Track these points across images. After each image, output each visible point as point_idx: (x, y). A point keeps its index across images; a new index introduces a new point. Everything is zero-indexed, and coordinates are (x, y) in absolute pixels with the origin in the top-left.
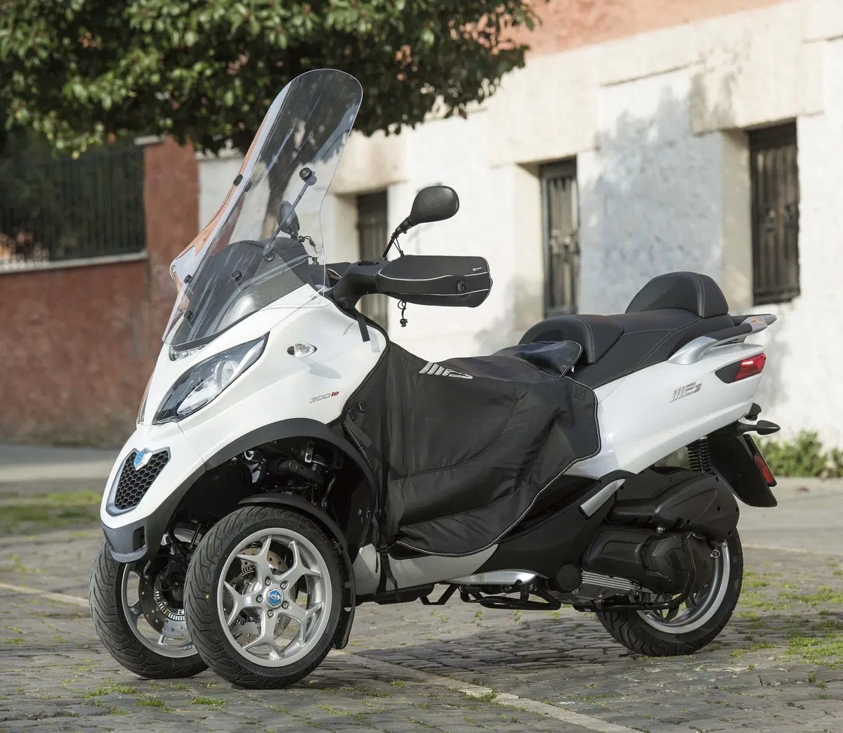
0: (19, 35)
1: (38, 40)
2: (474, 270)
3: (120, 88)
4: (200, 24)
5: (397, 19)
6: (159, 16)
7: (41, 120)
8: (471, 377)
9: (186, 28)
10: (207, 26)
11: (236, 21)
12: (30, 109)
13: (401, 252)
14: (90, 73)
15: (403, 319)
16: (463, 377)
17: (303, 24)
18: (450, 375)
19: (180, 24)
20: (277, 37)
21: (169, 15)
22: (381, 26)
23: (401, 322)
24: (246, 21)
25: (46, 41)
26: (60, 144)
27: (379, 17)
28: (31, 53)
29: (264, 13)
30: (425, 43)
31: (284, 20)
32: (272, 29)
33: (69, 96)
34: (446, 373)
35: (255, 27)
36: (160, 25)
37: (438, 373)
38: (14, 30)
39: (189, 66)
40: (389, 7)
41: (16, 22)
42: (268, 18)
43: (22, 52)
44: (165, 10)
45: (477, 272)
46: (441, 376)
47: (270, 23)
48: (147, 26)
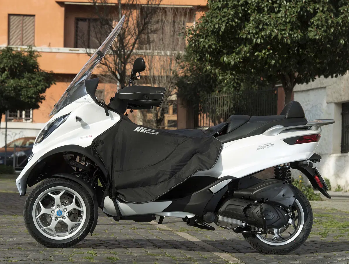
0: (207, 41)
1: (212, 42)
3: (237, 58)
4: (262, 36)
5: (331, 35)
6: (249, 33)
7: (215, 70)
9: (258, 38)
10: (265, 37)
11: (274, 35)
12: (211, 66)
14: (229, 54)
17: (297, 36)
19: (256, 36)
20: (287, 40)
21: (252, 33)
22: (326, 37)
24: (277, 35)
25: (215, 42)
26: (220, 78)
27: (324, 34)
28: (210, 46)
30: (341, 44)
32: (285, 37)
33: (222, 61)
35: (280, 37)
36: (249, 36)
38: (206, 39)
39: (261, 51)
40: (328, 31)
41: (206, 36)
42: (285, 34)
43: (207, 46)
44: (251, 31)
47: (285, 36)
48: (244, 37)
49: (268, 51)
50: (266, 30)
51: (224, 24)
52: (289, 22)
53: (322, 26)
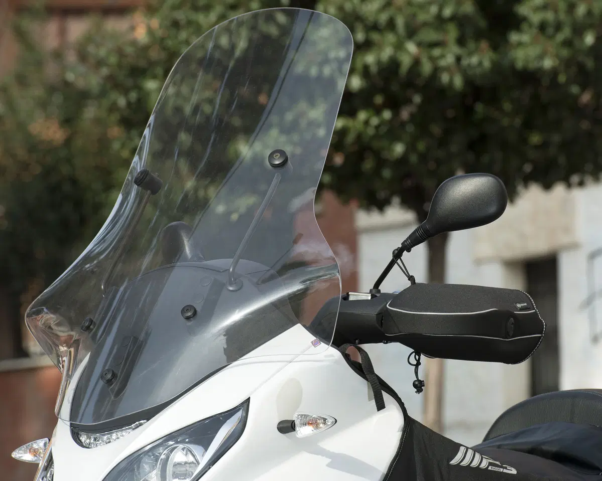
2: (519, 306)
4: (366, 68)
5: (586, 55)
6: (326, 61)
7: (206, 188)
8: (514, 472)
10: (374, 69)
11: (406, 61)
13: (411, 278)
15: (418, 380)
16: (505, 471)
17: (480, 63)
18: (490, 468)
20: (451, 78)
22: (567, 63)
23: (415, 386)
24: (417, 62)
26: (220, 209)
27: (565, 53)
29: (436, 52)
31: (458, 59)
32: (445, 69)
34: (484, 464)
35: (427, 68)
36: (327, 71)
37: (475, 464)
40: (576, 42)
42: (441, 57)
43: (188, 109)
44: (332, 54)
45: (522, 309)
46: (478, 468)
47: (443, 63)
48: (314, 71)
49: (378, 111)
50: (380, 47)
51: (244, 33)
52: (453, 18)
53: (558, 27)
